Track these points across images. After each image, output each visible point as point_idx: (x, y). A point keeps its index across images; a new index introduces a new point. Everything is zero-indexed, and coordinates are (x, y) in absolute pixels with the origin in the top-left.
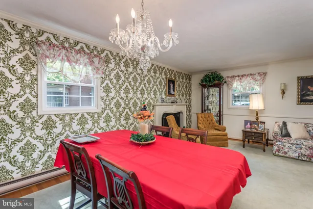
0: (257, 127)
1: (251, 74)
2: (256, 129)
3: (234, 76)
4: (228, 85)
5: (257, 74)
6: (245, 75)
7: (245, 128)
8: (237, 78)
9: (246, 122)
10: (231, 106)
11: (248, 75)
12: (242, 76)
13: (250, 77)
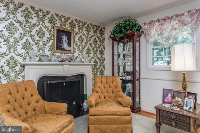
0: (182, 103)
1: (177, 16)
2: (179, 106)
3: (152, 21)
4: (145, 35)
5: (186, 14)
6: (168, 18)
7: (164, 102)
8: (157, 24)
9: (165, 92)
10: (151, 66)
11: (172, 18)
12: (164, 20)
13: (175, 20)
